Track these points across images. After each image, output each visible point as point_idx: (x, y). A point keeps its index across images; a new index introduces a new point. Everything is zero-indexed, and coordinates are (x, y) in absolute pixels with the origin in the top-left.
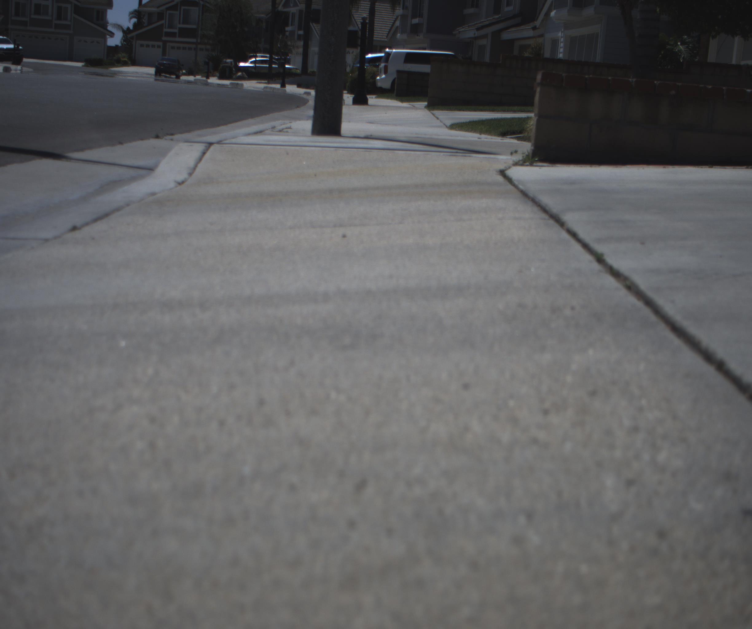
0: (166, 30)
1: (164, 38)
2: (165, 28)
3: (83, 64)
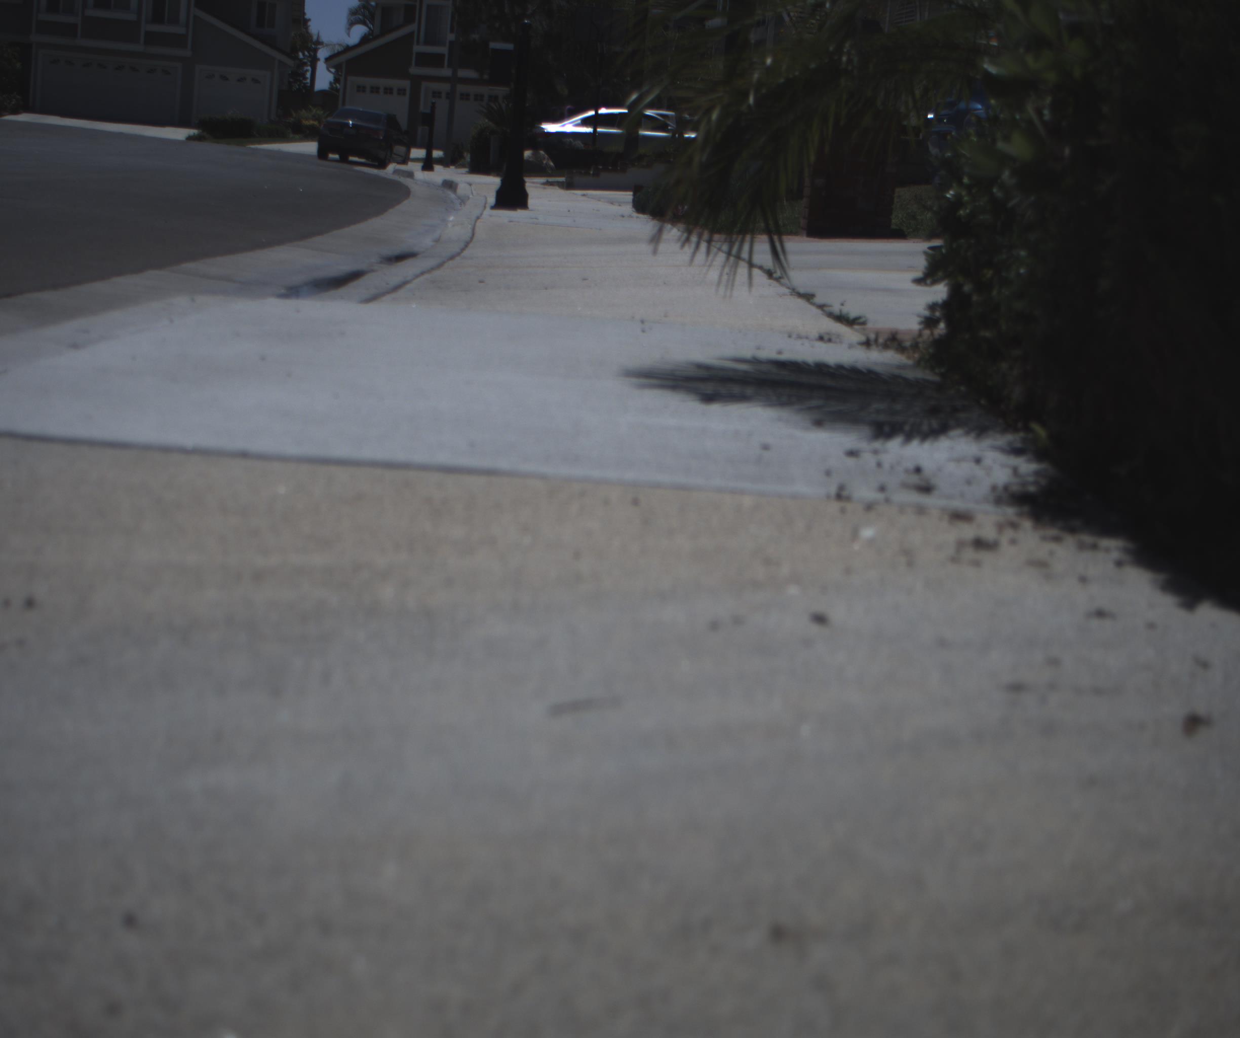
0: (417, 48)
1: (414, 70)
2: (418, 43)
3: (193, 132)
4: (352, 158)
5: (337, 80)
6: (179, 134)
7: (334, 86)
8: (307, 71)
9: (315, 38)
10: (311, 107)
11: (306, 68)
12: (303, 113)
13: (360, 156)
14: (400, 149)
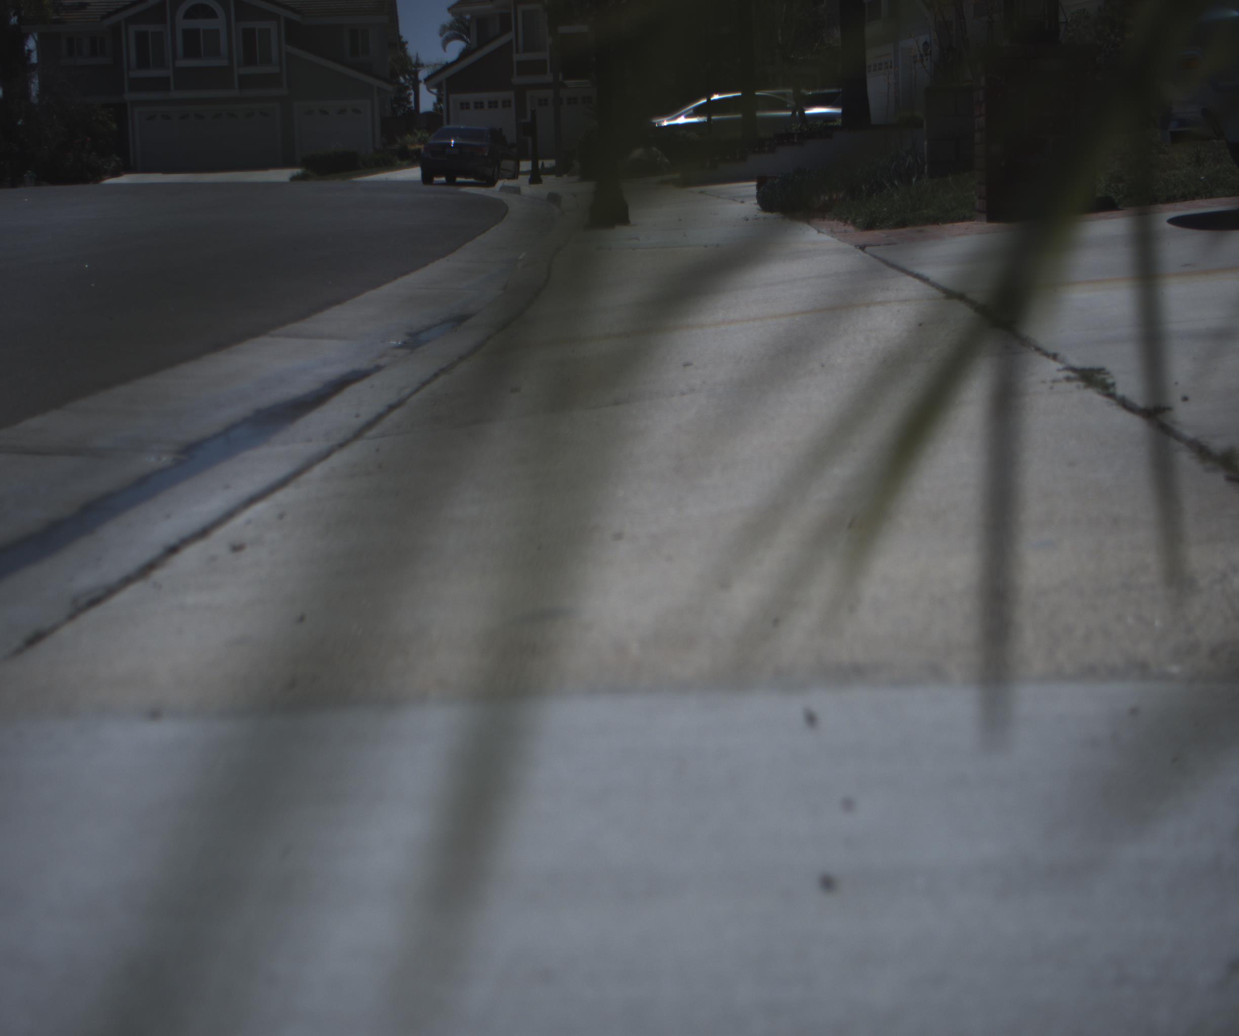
0: (516, 57)
1: (516, 80)
2: (517, 52)
3: (297, 171)
4: (459, 179)
5: (439, 100)
6: (282, 175)
7: (438, 106)
8: (410, 94)
9: (414, 60)
10: (416, 131)
11: (408, 92)
12: (408, 137)
13: (466, 176)
14: (508, 164)
